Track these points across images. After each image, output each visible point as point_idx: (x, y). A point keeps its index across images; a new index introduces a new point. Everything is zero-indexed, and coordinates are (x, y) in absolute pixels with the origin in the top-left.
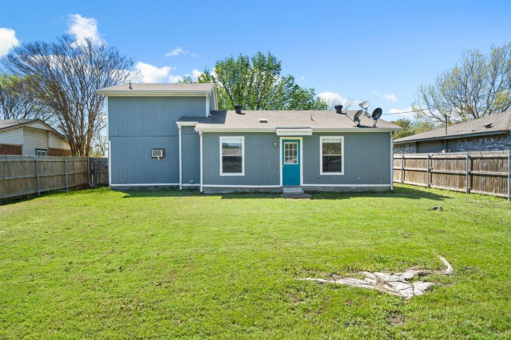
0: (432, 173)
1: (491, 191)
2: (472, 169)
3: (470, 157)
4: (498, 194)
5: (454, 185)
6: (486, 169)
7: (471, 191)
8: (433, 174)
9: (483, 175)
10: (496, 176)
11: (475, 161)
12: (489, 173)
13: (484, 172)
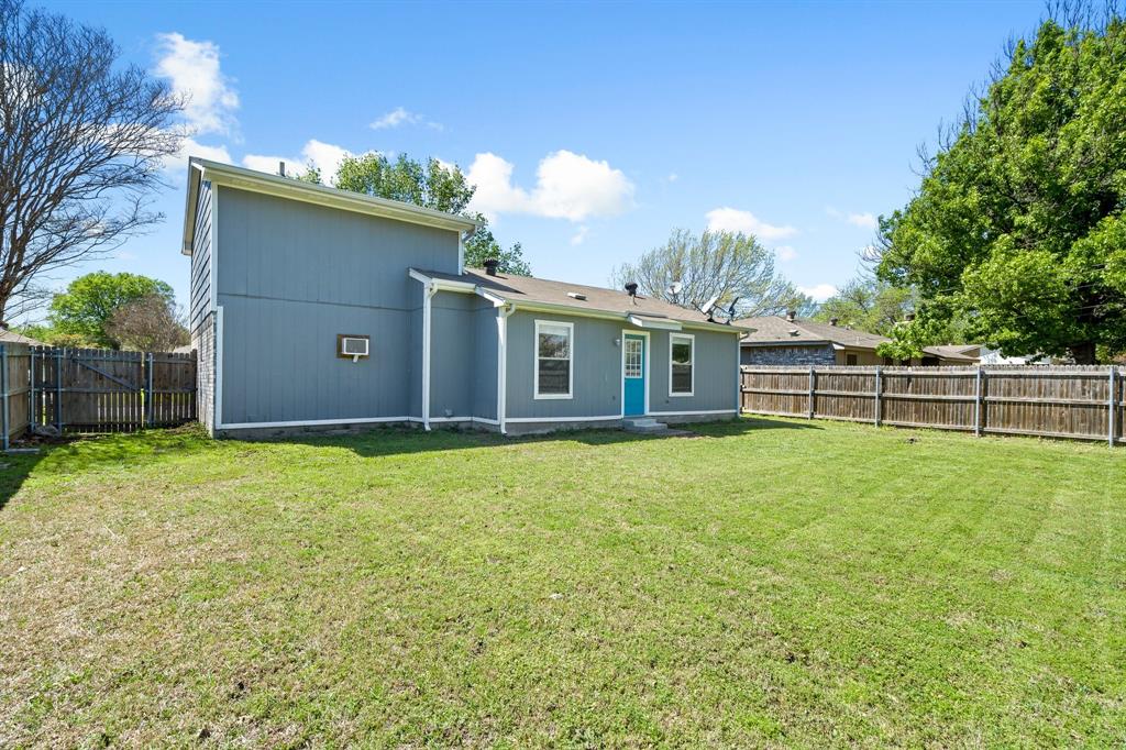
0: (744, 393)
1: (847, 414)
2: (816, 388)
3: (814, 373)
4: (858, 419)
5: (784, 409)
6: (840, 388)
7: (815, 416)
8: (746, 395)
9: (835, 396)
10: (854, 397)
11: (821, 378)
12: (845, 393)
13: (837, 392)
